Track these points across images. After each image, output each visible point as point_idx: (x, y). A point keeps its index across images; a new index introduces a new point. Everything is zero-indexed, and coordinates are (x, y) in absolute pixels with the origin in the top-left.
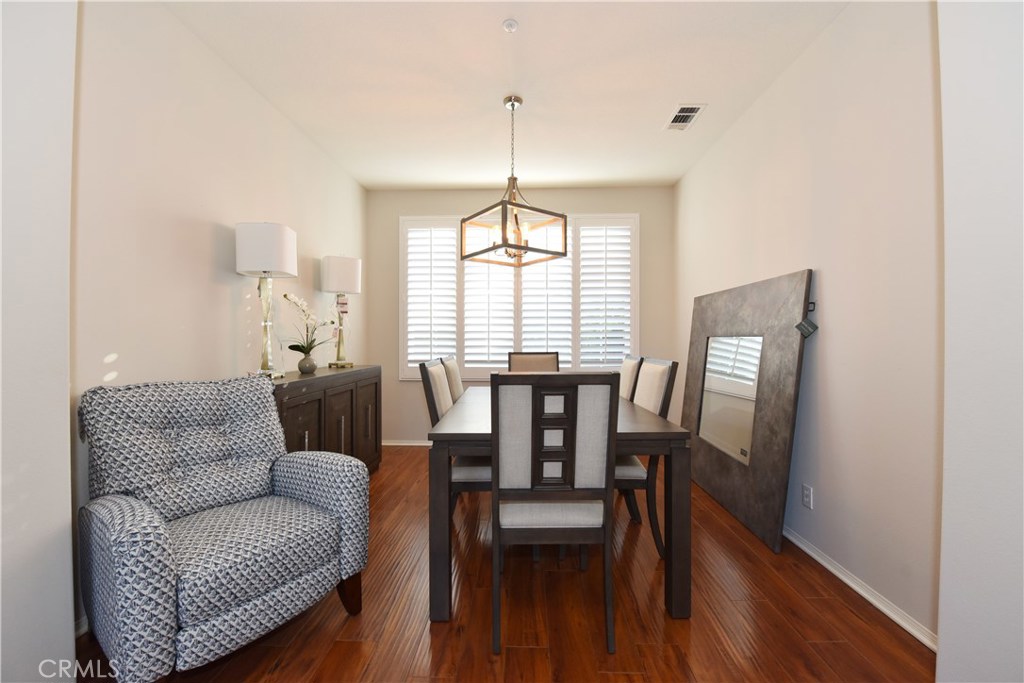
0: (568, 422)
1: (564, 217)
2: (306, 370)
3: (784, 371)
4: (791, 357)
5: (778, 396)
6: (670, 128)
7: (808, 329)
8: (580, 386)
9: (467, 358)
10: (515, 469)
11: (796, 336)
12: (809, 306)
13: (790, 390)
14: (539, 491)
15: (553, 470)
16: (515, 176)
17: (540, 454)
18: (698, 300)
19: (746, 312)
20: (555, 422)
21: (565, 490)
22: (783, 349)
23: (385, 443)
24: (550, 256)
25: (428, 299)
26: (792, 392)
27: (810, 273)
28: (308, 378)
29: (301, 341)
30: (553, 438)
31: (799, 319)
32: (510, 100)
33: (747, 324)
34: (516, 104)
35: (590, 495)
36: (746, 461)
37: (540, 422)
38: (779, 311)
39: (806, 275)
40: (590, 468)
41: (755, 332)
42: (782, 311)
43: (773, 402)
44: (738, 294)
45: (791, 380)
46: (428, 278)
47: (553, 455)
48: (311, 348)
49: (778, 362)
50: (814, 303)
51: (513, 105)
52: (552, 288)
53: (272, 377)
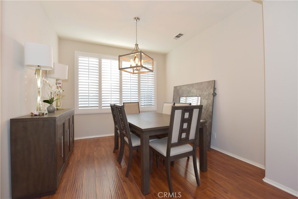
0: (189, 120)
1: (152, 59)
2: (51, 111)
3: (209, 105)
4: (210, 102)
5: (207, 111)
7: (214, 95)
8: (194, 109)
9: (103, 105)
11: (212, 97)
12: (215, 89)
13: (211, 110)
14: (181, 142)
15: (184, 135)
16: (137, 44)
18: (175, 87)
20: (186, 121)
21: (186, 141)
22: (208, 100)
24: (149, 71)
26: (212, 110)
27: (215, 81)
29: (48, 98)
30: (185, 126)
31: (212, 92)
32: (136, 19)
33: (195, 93)
34: (138, 20)
35: (192, 141)
37: (183, 120)
38: (206, 90)
39: (214, 81)
40: (192, 133)
41: (198, 96)
42: (207, 90)
43: (205, 113)
45: (211, 107)
47: (184, 131)
48: (53, 101)
49: (206, 103)
51: (137, 20)
52: (132, 82)
53: (45, 114)
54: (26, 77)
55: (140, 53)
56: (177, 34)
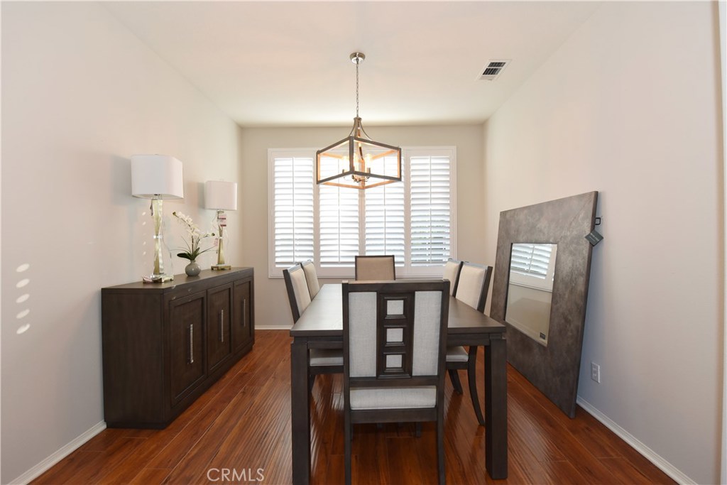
0: (407, 322)
1: (399, 149)
2: (192, 274)
3: (576, 272)
4: (581, 262)
5: (571, 292)
6: (482, 78)
7: (595, 239)
8: (416, 293)
9: (322, 260)
10: (363, 360)
11: (585, 247)
12: (596, 220)
13: (581, 288)
14: (383, 379)
15: (394, 361)
16: (360, 116)
17: (383, 349)
18: (503, 214)
19: (543, 224)
20: (396, 322)
21: (405, 377)
22: (574, 255)
23: (257, 328)
24: (388, 180)
25: (291, 214)
26: (583, 289)
27: (597, 194)
28: (193, 281)
29: (188, 250)
30: (395, 335)
31: (588, 231)
32: (355, 56)
33: (544, 234)
34: (360, 59)
35: (425, 381)
36: (545, 342)
37: (384, 322)
38: (571, 224)
39: (593, 196)
40: (425, 359)
41: (551, 241)
42: (573, 224)
43: (566, 296)
44: (537, 210)
45: (581, 280)
46: (291, 197)
47: (394, 349)
48: (196, 256)
49: (570, 265)
50: (600, 218)
51: (357, 59)
52: (388, 205)
53: (163, 281)
54: (144, 213)
55: (348, 141)
56: (486, 66)
